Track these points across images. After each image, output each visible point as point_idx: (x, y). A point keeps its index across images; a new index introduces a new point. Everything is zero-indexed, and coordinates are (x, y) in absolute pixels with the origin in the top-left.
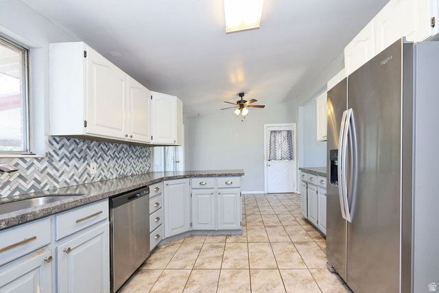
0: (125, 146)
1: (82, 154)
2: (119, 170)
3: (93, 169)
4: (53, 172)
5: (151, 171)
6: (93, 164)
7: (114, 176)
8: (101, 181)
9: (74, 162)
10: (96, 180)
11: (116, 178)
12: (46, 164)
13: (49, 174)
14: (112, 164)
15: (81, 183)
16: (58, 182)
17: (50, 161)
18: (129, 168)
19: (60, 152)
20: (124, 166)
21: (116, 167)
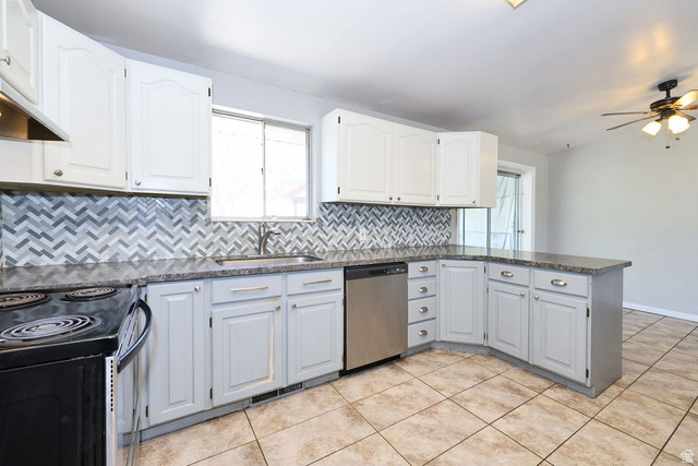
0: (406, 210)
1: (351, 219)
2: (397, 238)
3: (363, 235)
4: (323, 236)
5: (450, 242)
6: (363, 230)
7: (390, 245)
8: (373, 249)
9: (342, 227)
10: (365, 247)
11: (392, 248)
12: (317, 228)
13: (319, 237)
14: (386, 230)
15: (349, 248)
16: (327, 246)
17: (321, 226)
18: (411, 237)
19: (329, 218)
20: (405, 234)
21: (393, 234)
